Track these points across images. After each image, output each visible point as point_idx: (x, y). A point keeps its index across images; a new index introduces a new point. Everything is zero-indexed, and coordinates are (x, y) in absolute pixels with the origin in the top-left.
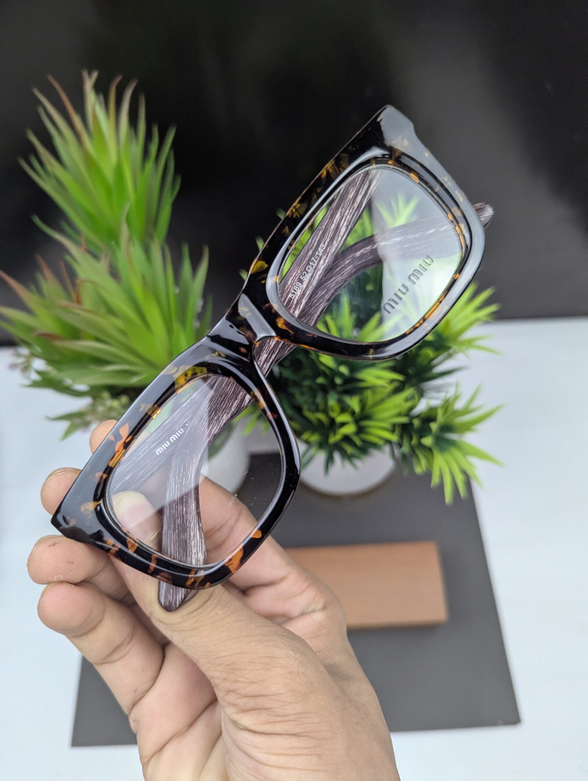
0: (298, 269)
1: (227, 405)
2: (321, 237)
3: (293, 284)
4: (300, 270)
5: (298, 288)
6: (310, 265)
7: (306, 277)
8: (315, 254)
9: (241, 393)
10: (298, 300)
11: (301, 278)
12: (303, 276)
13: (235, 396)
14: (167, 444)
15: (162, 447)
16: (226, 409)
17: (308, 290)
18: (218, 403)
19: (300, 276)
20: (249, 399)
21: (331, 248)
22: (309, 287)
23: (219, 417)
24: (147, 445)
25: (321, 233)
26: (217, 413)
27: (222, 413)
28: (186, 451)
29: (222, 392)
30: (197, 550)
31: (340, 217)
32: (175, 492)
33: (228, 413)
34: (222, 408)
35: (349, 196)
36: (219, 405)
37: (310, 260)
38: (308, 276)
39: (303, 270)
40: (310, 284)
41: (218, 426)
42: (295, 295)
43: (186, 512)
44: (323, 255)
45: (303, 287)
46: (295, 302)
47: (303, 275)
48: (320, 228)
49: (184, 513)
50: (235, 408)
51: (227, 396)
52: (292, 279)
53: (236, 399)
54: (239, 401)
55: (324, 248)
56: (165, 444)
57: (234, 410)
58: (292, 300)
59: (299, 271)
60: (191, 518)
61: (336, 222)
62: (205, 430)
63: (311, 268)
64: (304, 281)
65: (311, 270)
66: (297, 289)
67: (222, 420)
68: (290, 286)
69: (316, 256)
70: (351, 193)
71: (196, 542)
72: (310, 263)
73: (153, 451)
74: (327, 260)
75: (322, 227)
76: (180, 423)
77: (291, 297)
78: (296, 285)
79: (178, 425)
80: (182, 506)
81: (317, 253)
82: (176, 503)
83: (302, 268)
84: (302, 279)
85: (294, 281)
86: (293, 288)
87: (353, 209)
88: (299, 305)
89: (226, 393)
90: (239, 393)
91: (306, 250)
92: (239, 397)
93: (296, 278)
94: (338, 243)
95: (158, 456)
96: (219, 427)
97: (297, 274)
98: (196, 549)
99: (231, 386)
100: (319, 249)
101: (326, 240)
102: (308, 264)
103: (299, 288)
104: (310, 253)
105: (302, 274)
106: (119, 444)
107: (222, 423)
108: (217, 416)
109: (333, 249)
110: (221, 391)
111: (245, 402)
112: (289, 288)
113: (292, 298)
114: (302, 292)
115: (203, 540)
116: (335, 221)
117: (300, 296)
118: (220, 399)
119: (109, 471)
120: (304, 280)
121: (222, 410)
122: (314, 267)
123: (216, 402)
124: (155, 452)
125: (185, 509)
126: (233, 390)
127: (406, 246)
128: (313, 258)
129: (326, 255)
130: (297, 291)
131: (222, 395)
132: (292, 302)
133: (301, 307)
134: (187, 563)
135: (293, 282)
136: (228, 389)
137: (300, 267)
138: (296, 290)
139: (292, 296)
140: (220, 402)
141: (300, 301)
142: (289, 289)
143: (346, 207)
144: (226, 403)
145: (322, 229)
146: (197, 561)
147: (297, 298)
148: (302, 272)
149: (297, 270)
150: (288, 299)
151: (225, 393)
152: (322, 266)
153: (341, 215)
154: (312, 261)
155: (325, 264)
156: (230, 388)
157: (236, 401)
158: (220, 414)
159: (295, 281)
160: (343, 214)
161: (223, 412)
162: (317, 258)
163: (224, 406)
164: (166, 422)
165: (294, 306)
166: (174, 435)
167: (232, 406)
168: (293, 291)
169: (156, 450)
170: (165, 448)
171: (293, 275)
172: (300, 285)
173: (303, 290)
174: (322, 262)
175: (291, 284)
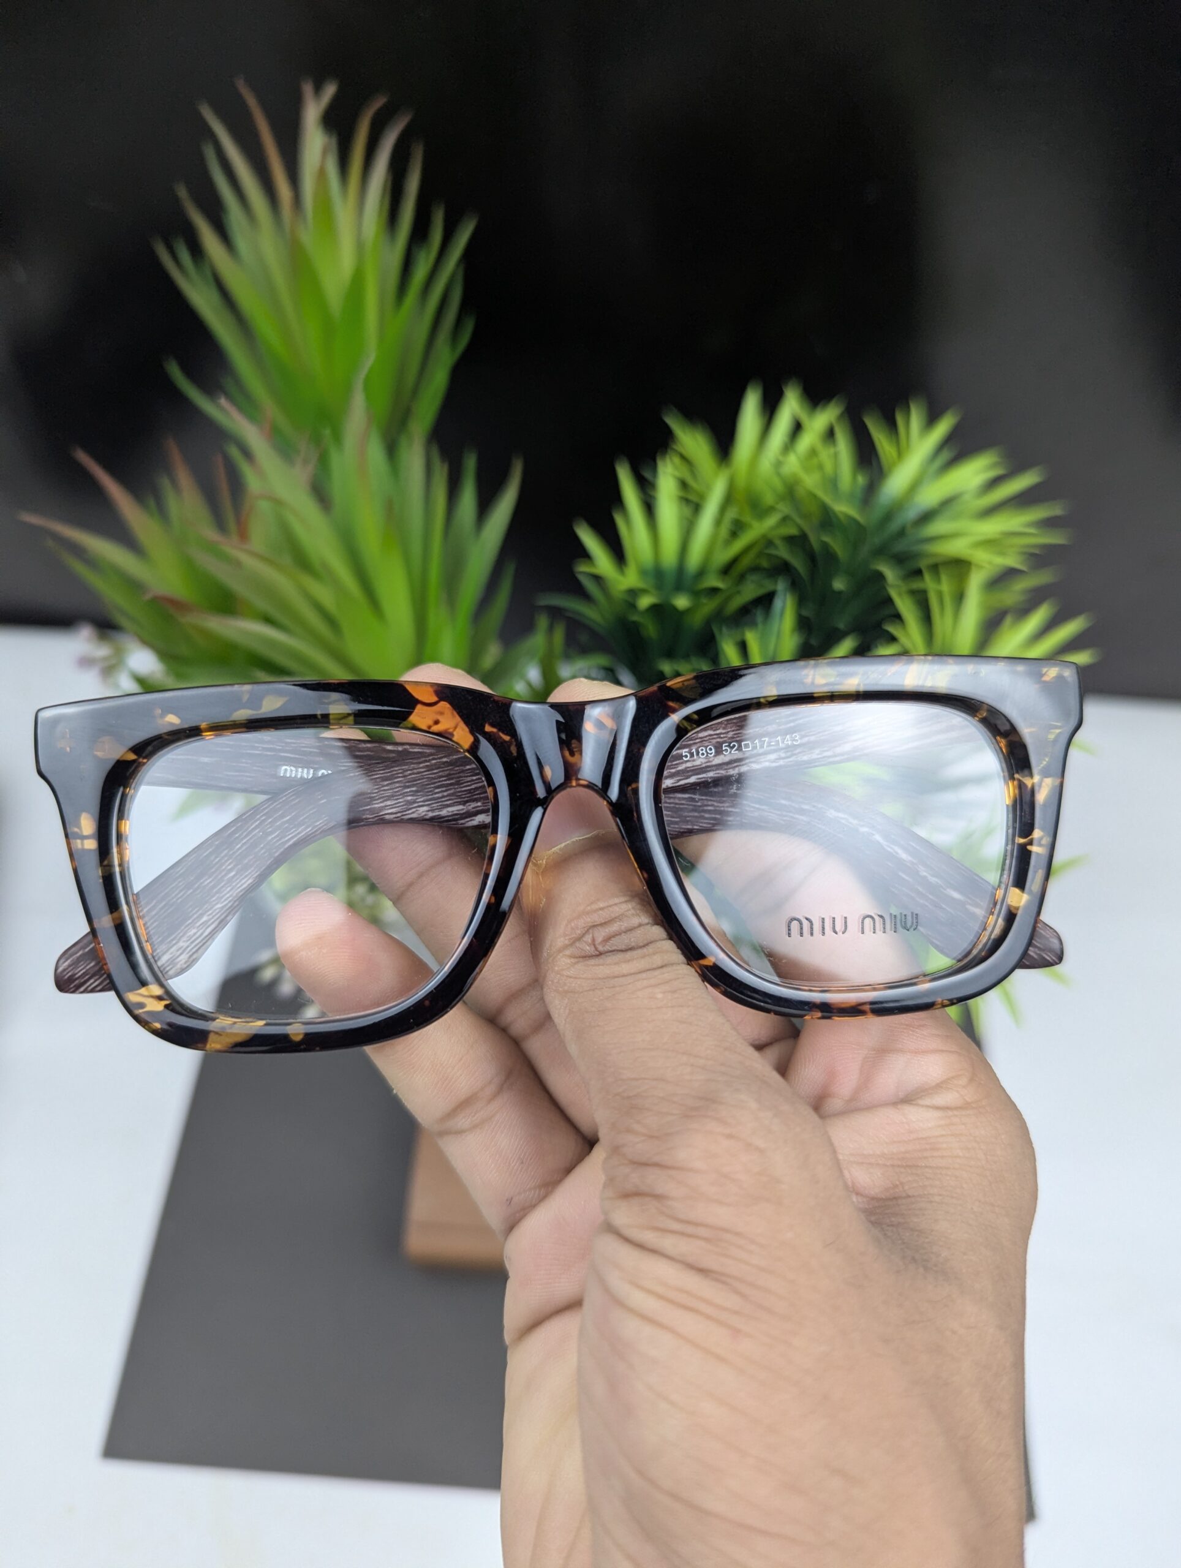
0: (733, 731)
1: (443, 799)
3: (705, 741)
5: (705, 753)
6: (753, 743)
7: (730, 752)
9: (479, 804)
10: (688, 769)
11: (724, 745)
12: (729, 746)
13: (466, 799)
15: (297, 771)
16: (436, 801)
17: (715, 772)
18: (435, 783)
19: (725, 742)
20: (480, 822)
21: (804, 753)
22: (721, 769)
23: (415, 802)
26: (419, 794)
27: (424, 801)
29: (456, 774)
32: (245, 837)
33: (432, 810)
34: (432, 795)
36: (432, 786)
37: (760, 736)
38: (735, 754)
39: (738, 739)
40: (726, 767)
41: (399, 812)
42: (692, 759)
43: (229, 881)
44: (784, 750)
45: (714, 760)
46: (680, 768)
47: (731, 745)
49: (224, 879)
50: (450, 814)
51: (456, 787)
52: (711, 735)
53: (464, 803)
54: (464, 811)
55: (795, 743)
56: (305, 770)
57: (446, 815)
58: (681, 761)
59: (730, 735)
60: (228, 895)
62: (377, 797)
63: (750, 748)
64: (723, 754)
66: (703, 754)
67: (414, 810)
68: (698, 741)
69: (773, 740)
72: (757, 741)
73: (279, 763)
74: (781, 762)
77: (684, 754)
78: (706, 747)
80: (235, 866)
81: (779, 738)
82: (231, 852)
84: (724, 748)
85: (710, 739)
86: (700, 747)
88: (682, 778)
89: (460, 781)
90: (476, 800)
92: (470, 805)
93: (717, 738)
94: (819, 756)
95: (277, 777)
96: (399, 815)
97: (724, 735)
99: (476, 779)
100: (788, 736)
101: (809, 736)
103: (707, 756)
104: (771, 728)
105: (730, 743)
107: (409, 814)
108: (415, 798)
109: (804, 758)
110: (456, 771)
111: (471, 820)
112: (694, 741)
113: (684, 758)
114: (704, 765)
117: (696, 766)
118: (444, 779)
120: (724, 752)
121: (430, 797)
122: (755, 751)
123: (434, 778)
124: (279, 767)
125: (232, 874)
126: (473, 787)
127: (904, 876)
128: (767, 739)
129: (789, 754)
130: (700, 757)
131: (452, 779)
132: (677, 762)
133: (682, 782)
135: (708, 738)
136: (469, 779)
138: (700, 754)
139: (686, 756)
140: (440, 784)
141: (690, 774)
142: (692, 742)
144: (445, 794)
147: (689, 765)
148: (735, 739)
149: (729, 730)
150: (677, 753)
151: (458, 780)
152: (767, 762)
154: (760, 741)
155: (774, 765)
156: (473, 780)
157: (461, 807)
158: (422, 799)
159: (712, 741)
161: (427, 801)
162: (773, 745)
163: (437, 795)
165: (673, 771)
167: (448, 806)
168: (694, 750)
169: (284, 765)
170: (299, 776)
171: (718, 732)
172: (711, 754)
173: (708, 764)
174: (773, 757)
175: (703, 740)
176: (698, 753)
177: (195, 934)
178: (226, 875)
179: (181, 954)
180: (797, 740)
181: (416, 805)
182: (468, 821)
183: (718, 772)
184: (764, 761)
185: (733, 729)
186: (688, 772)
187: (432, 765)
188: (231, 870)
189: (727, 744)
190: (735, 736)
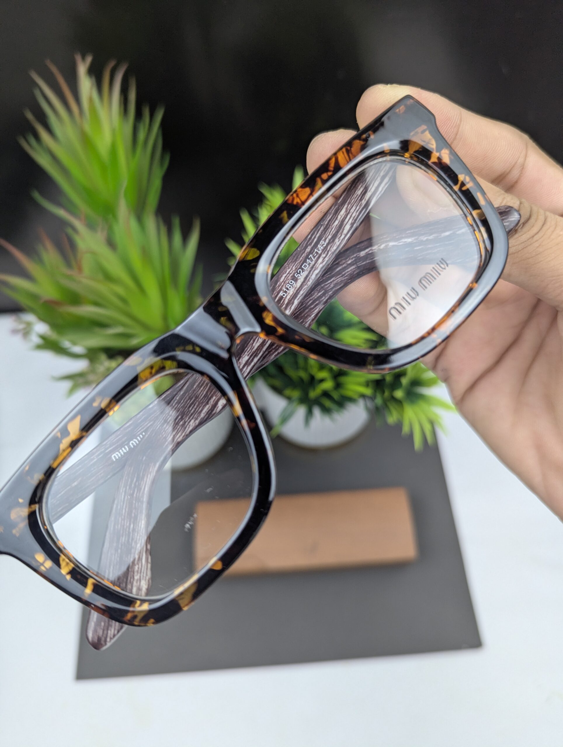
0: (293, 267)
1: (197, 410)
2: (322, 233)
3: (286, 281)
4: (296, 266)
5: (291, 286)
6: (306, 263)
7: (301, 275)
8: (314, 251)
9: (214, 398)
10: (290, 299)
11: (295, 275)
12: (298, 273)
13: (207, 401)
14: (125, 450)
15: (120, 452)
16: (194, 414)
17: (302, 290)
18: (186, 406)
19: (295, 273)
20: (222, 405)
21: (332, 246)
22: (304, 286)
23: (185, 422)
24: (103, 447)
25: (322, 228)
26: (184, 417)
27: (189, 418)
28: (142, 458)
29: (192, 394)
30: (140, 577)
31: (345, 214)
32: (123, 504)
33: (196, 419)
34: (190, 412)
35: (357, 191)
36: (186, 409)
37: (307, 257)
38: (304, 274)
39: (299, 267)
40: (305, 283)
41: (182, 433)
42: (287, 294)
43: (134, 530)
44: (323, 253)
45: (297, 285)
46: (286, 302)
47: (298, 272)
48: (322, 223)
49: (131, 530)
50: (206, 413)
51: (197, 400)
52: (286, 276)
53: (207, 403)
54: (211, 407)
55: (324, 246)
56: (123, 449)
57: (204, 416)
58: (283, 299)
60: (138, 537)
61: (340, 219)
62: (167, 435)
63: (308, 266)
64: (298, 279)
65: (308, 267)
66: (290, 287)
68: (282, 284)
69: (314, 253)
70: (360, 189)
71: (140, 566)
73: (109, 456)
74: (326, 259)
75: (324, 222)
76: (143, 426)
77: (282, 295)
78: (289, 283)
79: (140, 428)
81: (316, 250)
82: (123, 517)
83: (298, 264)
84: (297, 276)
85: (287, 278)
86: (286, 285)
87: (360, 206)
88: (291, 306)
89: (196, 396)
90: (212, 397)
91: (304, 245)
92: (211, 402)
93: (290, 275)
94: (340, 242)
95: (113, 462)
96: (183, 434)
97: (292, 271)
98: (139, 575)
99: (203, 389)
100: (319, 246)
101: (328, 237)
102: (305, 261)
103: (292, 286)
104: (308, 249)
105: (297, 272)
106: (66, 442)
107: (187, 430)
108: (183, 421)
109: (335, 248)
110: (191, 393)
111: (217, 408)
112: (281, 286)
113: (284, 296)
114: (295, 291)
115: (149, 565)
116: (339, 217)
117: (292, 294)
118: (189, 401)
119: (50, 472)
120: (298, 278)
121: (190, 414)
122: (311, 265)
123: (185, 405)
124: (111, 457)
125: (132, 526)
126: (205, 393)
128: (311, 255)
129: (326, 253)
130: (290, 290)
131: (192, 398)
132: (282, 301)
133: (293, 308)
134: (126, 591)
135: (286, 279)
136: (200, 391)
137: (295, 263)
138: (289, 288)
139: (284, 295)
140: (189, 405)
141: (292, 300)
142: (280, 287)
143: (353, 203)
144: (195, 407)
145: (324, 225)
146: (139, 589)
147: (288, 297)
148: (297, 269)
149: (291, 267)
150: (279, 297)
151: (195, 396)
152: (321, 264)
153: (346, 211)
154: (309, 259)
155: (324, 263)
157: (207, 406)
158: (187, 418)
159: (288, 278)
160: (348, 211)
161: (190, 417)
162: (316, 256)
163: (192, 411)
164: (128, 424)
165: (284, 306)
166: (134, 440)
167: (202, 411)
168: (285, 289)
169: (112, 455)
170: (122, 453)
171: (287, 272)
172: (293, 284)
173: (296, 289)
174: (320, 260)
175: (284, 282)
176: (287, 289)
177: (138, 568)
178: (129, 529)
179: (140, 583)
180: (324, 244)
181: (187, 423)
182: (216, 410)
183: (303, 289)
184: (319, 265)
185: (293, 265)
186: (291, 300)
187: (178, 401)
188: (130, 524)
189: (296, 274)
190: (297, 267)
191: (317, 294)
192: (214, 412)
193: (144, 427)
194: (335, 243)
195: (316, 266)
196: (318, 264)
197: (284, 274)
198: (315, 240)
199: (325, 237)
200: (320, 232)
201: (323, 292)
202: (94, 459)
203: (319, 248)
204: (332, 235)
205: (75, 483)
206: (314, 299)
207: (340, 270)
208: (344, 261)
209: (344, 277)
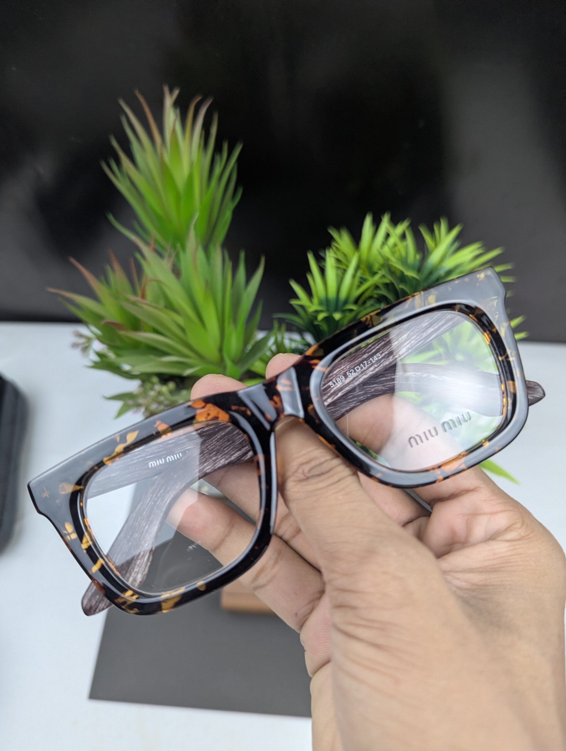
1: (230, 452)
2: (381, 346)
3: (337, 375)
4: (350, 366)
6: (360, 366)
7: (351, 375)
8: (370, 359)
12: (350, 372)
13: (240, 448)
14: (161, 462)
15: (156, 462)
16: (226, 455)
18: (223, 446)
19: (347, 371)
21: (386, 361)
22: (351, 384)
23: (217, 459)
24: (144, 453)
25: (383, 343)
26: (217, 455)
27: (221, 457)
28: (174, 475)
29: (231, 438)
30: (139, 570)
31: (406, 338)
33: (227, 459)
34: (224, 452)
35: (422, 324)
36: (222, 448)
37: (362, 362)
38: (354, 375)
39: (352, 367)
40: (352, 382)
41: (212, 467)
42: (335, 385)
43: (147, 531)
44: (376, 363)
45: (345, 381)
46: (332, 391)
47: (350, 371)
48: (384, 339)
49: (145, 531)
50: (235, 458)
51: (233, 444)
52: (339, 371)
53: (240, 450)
55: (379, 358)
56: (160, 460)
58: (330, 388)
59: (348, 367)
61: (401, 341)
63: (360, 369)
64: (348, 377)
65: (360, 371)
66: (339, 381)
67: (218, 463)
68: (334, 376)
69: (369, 361)
70: (425, 323)
71: (142, 562)
72: (361, 365)
73: (147, 462)
74: (377, 370)
75: (386, 339)
78: (339, 377)
79: (180, 448)
80: (146, 523)
81: (371, 359)
82: (142, 517)
83: (352, 365)
84: (348, 374)
85: (340, 373)
86: (336, 379)
87: (421, 336)
88: (334, 396)
89: (233, 441)
90: (245, 446)
91: (363, 351)
92: (243, 450)
93: (343, 371)
94: (393, 359)
95: (148, 468)
96: (212, 468)
97: (346, 368)
98: (139, 568)
100: (375, 356)
101: (384, 352)
102: (359, 364)
103: (341, 381)
104: (365, 356)
105: (349, 371)
106: (121, 447)
107: (217, 466)
108: (216, 457)
109: (387, 363)
111: (246, 456)
114: (342, 386)
115: (149, 564)
116: (400, 339)
117: (339, 388)
119: (101, 465)
120: (349, 376)
121: (223, 454)
122: (363, 370)
123: (222, 444)
124: (148, 463)
128: (365, 362)
129: (379, 364)
130: (338, 383)
131: (230, 441)
132: (328, 390)
133: (336, 398)
134: (124, 578)
135: (338, 373)
136: (238, 438)
137: (351, 363)
139: (332, 385)
140: (225, 446)
141: (337, 392)
142: (332, 378)
143: (416, 332)
144: (230, 449)
145: (386, 341)
146: (135, 580)
147: (335, 388)
149: (346, 365)
150: (328, 386)
152: (370, 372)
153: (407, 337)
154: (363, 364)
155: (374, 372)
156: (239, 438)
157: (239, 452)
158: (220, 456)
159: (341, 373)
160: (410, 337)
161: (223, 456)
162: (370, 363)
163: (226, 452)
164: (171, 442)
165: (329, 394)
166: (171, 456)
167: (233, 454)
168: (334, 381)
169: (150, 462)
170: (158, 464)
171: (342, 368)
172: (343, 379)
173: (344, 384)
174: (372, 368)
175: (336, 375)
176: (337, 381)
177: (140, 563)
179: (137, 575)
180: (380, 356)
181: (218, 460)
182: (245, 458)
183: (349, 386)
185: (348, 364)
186: (336, 392)
187: (218, 439)
188: (146, 525)
191: (358, 393)
192: (243, 459)
193: (183, 449)
194: (389, 359)
195: (367, 372)
196: (368, 370)
197: (338, 368)
198: (374, 350)
199: (382, 351)
200: (380, 345)
201: (363, 392)
202: (134, 460)
203: (374, 358)
204: (389, 352)
205: (113, 475)
206: (354, 395)
207: (384, 380)
208: (389, 375)
209: (384, 387)
